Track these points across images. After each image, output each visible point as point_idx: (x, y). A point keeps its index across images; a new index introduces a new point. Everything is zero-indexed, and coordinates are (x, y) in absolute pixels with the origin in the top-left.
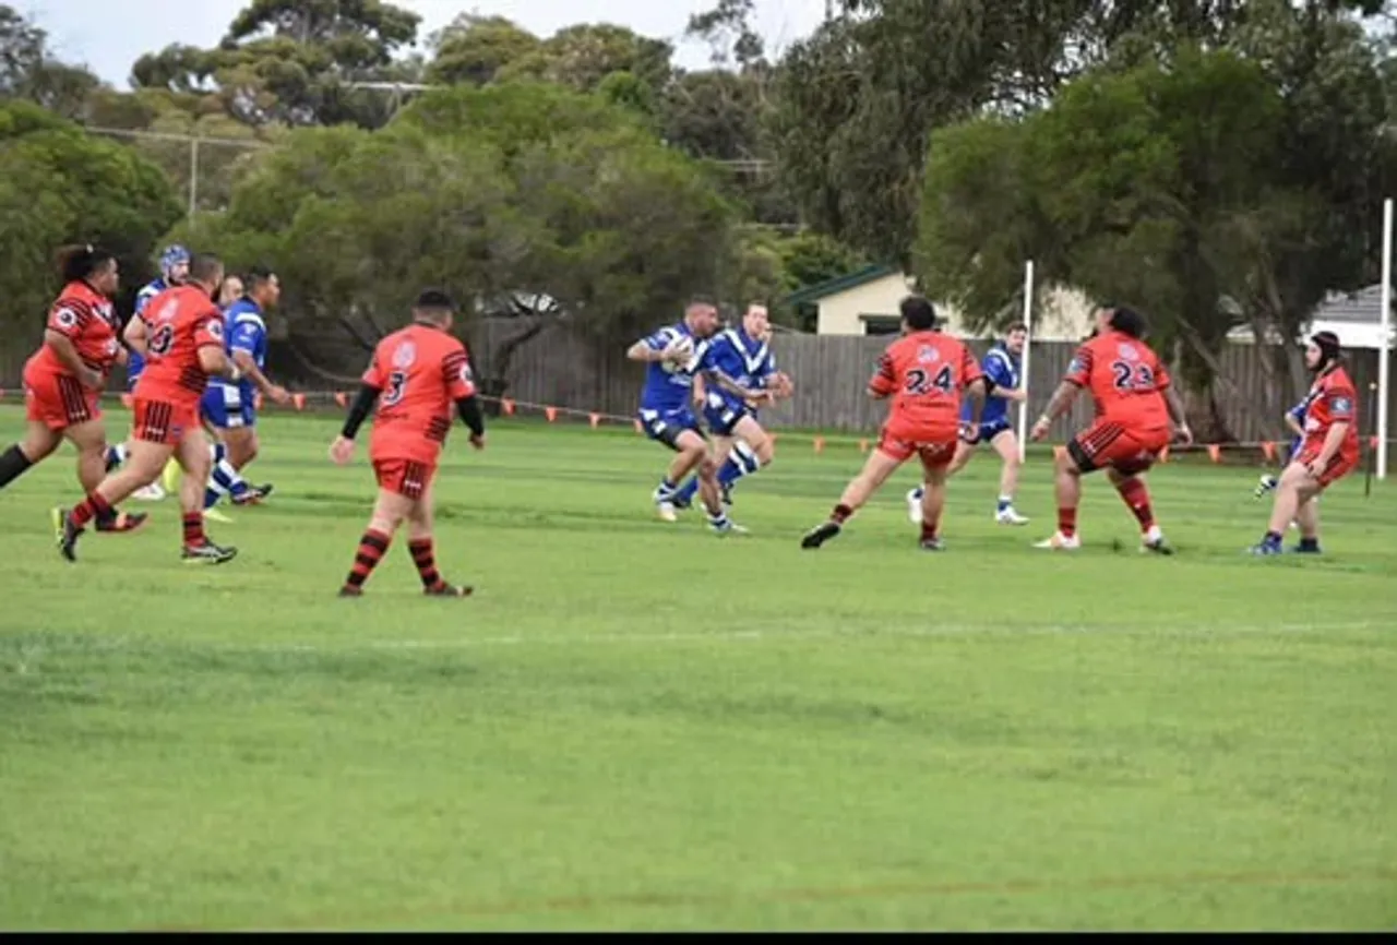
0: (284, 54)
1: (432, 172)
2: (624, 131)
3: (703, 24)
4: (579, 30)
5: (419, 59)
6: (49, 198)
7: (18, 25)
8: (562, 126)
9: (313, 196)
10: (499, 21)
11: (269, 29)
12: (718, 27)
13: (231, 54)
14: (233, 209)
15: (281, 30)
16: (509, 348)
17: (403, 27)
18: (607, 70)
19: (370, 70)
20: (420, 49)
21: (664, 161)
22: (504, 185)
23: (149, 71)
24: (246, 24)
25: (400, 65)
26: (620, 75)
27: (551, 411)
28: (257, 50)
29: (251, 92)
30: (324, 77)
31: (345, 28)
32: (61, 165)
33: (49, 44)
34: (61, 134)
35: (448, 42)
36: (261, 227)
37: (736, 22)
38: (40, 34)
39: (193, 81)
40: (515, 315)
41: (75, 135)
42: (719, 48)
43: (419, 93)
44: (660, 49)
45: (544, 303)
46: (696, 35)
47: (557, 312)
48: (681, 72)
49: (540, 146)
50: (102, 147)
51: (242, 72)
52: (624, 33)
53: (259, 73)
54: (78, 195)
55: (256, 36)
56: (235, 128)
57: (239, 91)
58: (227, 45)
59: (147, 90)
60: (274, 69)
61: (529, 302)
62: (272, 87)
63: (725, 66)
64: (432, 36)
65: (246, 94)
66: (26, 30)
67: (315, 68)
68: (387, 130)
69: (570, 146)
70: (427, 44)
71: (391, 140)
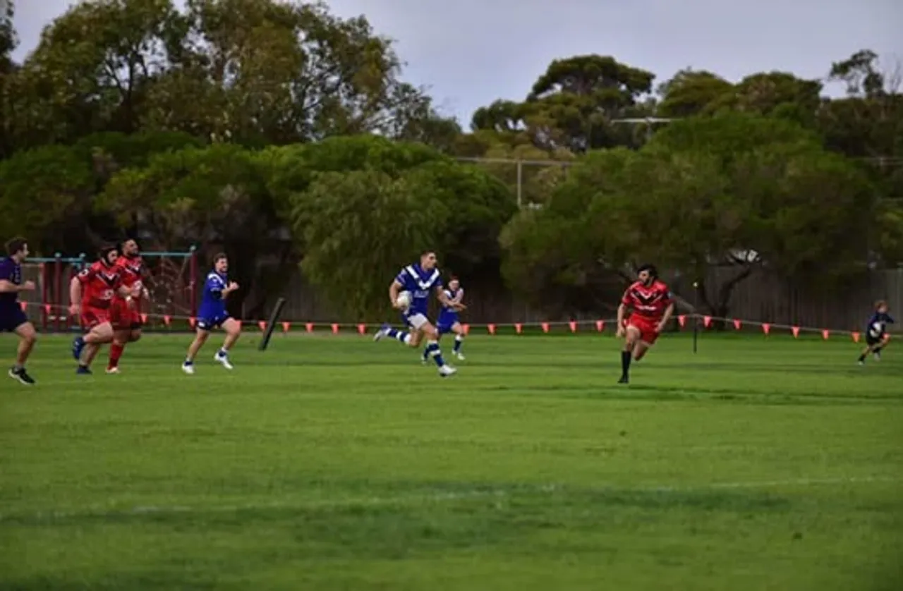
0: (567, 102)
1: (677, 175)
2: (802, 142)
3: (841, 70)
4: (759, 77)
5: (653, 101)
6: (435, 202)
7: (413, 95)
8: (759, 141)
9: (600, 193)
10: (705, 74)
11: (558, 88)
12: (852, 71)
13: (534, 105)
14: (548, 204)
15: (564, 88)
16: (728, 287)
17: (643, 81)
18: (777, 102)
19: (622, 110)
20: (653, 95)
21: (829, 162)
22: (723, 182)
23: (484, 119)
24: (543, 85)
25: (641, 105)
26: (786, 105)
27: (766, 327)
28: (549, 101)
29: (547, 129)
30: (593, 117)
31: (605, 85)
32: (441, 182)
33: (432, 105)
34: (441, 163)
35: (672, 90)
36: (568, 214)
37: (864, 67)
38: (427, 99)
39: (511, 124)
40: (731, 264)
41: (451, 163)
42: (853, 83)
43: (665, 124)
44: (814, 86)
45: (752, 256)
46: (837, 77)
47: (760, 261)
48: (827, 101)
49: (747, 154)
50: (467, 170)
51: (542, 117)
52: (789, 78)
53: (551, 116)
54: (453, 201)
55: (550, 93)
56: (537, 153)
57: (539, 129)
58: (531, 99)
59: (482, 132)
60: (561, 113)
61: (741, 256)
62: (559, 125)
63: (857, 95)
64: (662, 86)
65: (543, 130)
66: (418, 98)
67: (587, 111)
68: (646, 149)
69: (767, 154)
70: (658, 92)
71: (650, 156)
